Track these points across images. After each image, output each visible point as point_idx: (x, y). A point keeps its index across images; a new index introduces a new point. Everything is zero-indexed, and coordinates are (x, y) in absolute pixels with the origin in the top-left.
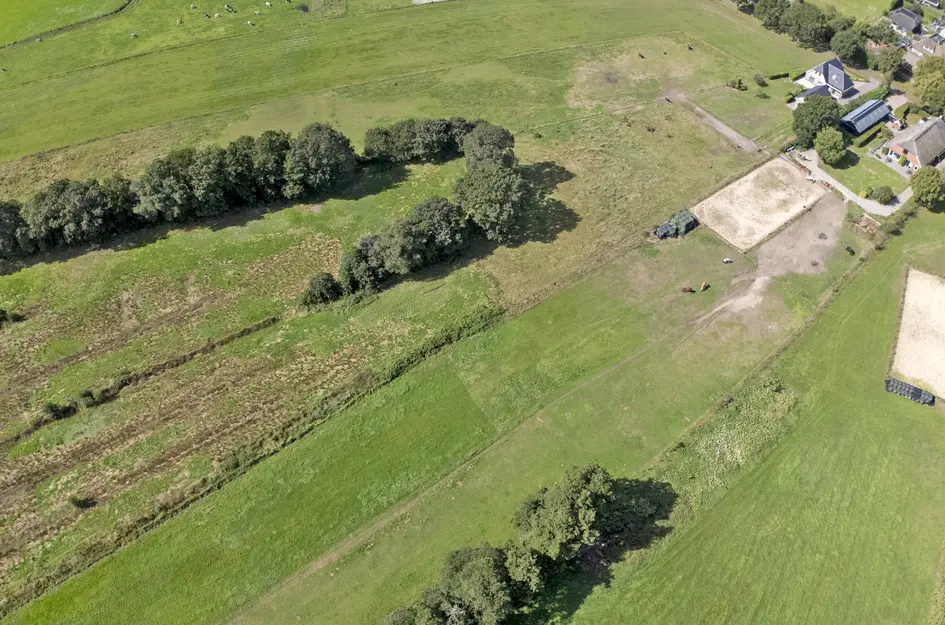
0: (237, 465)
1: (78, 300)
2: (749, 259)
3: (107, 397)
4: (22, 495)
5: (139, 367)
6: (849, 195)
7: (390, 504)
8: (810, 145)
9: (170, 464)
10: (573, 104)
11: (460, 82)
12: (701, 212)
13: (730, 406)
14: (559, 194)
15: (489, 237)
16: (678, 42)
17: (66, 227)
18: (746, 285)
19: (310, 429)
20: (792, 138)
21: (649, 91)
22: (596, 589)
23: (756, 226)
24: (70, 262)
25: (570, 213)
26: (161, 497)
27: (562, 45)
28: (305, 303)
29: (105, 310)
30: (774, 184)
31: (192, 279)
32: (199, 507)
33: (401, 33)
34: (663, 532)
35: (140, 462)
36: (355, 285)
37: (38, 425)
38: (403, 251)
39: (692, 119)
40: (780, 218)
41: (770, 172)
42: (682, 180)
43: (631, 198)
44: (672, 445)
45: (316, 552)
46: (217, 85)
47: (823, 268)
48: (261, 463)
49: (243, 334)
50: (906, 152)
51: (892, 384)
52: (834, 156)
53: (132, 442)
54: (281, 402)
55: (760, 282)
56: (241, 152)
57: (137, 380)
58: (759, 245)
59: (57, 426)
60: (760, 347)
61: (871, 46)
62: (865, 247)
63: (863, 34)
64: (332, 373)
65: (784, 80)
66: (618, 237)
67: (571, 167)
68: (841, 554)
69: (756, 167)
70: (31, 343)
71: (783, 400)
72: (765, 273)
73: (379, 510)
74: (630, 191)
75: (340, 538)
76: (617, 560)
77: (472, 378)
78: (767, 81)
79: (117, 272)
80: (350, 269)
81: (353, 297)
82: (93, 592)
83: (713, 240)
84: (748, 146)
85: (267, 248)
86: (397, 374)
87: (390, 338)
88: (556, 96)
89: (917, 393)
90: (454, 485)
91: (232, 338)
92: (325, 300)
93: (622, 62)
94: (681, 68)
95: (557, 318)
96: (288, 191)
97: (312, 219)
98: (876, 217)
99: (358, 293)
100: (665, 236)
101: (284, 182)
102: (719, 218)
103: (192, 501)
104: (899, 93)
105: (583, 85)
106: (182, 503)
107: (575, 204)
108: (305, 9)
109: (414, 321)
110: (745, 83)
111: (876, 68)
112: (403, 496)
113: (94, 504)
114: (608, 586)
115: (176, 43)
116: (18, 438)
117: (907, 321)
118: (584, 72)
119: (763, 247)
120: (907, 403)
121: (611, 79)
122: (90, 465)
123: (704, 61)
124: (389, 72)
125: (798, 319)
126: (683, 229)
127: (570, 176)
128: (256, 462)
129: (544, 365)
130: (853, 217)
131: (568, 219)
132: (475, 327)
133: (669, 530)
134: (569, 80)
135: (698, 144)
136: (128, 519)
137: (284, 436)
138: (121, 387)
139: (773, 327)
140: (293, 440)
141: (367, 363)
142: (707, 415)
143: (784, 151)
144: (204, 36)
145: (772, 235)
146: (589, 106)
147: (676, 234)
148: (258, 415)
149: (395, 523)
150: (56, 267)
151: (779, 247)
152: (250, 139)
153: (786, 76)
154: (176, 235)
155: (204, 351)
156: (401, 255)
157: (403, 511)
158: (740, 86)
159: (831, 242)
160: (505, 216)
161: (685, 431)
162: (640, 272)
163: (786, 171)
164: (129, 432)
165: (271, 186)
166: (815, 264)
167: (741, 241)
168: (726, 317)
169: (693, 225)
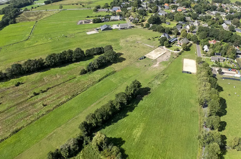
0: (74, 95)
1: (35, 80)
2: (156, 60)
3: (45, 91)
4: (31, 107)
5: (51, 86)
6: (171, 51)
7: (103, 96)
8: (163, 45)
9: (61, 98)
10: (121, 45)
11: (99, 44)
12: (146, 56)
13: (157, 77)
14: (122, 56)
15: (111, 62)
16: (138, 35)
17: (31, 67)
18: (156, 64)
19: (86, 90)
20: (160, 45)
21: (133, 42)
22: (141, 101)
23: (156, 57)
24: (31, 75)
25: (124, 58)
26: (60, 102)
27: (117, 38)
28: (80, 74)
29: (41, 80)
30: (158, 51)
31: (58, 74)
32: (68, 102)
33: (86, 39)
34: (150, 93)
35: (54, 98)
36: (89, 71)
37: (32, 97)
38: (97, 63)
39: (142, 45)
40: (160, 55)
41: (157, 50)
42: (142, 52)
43: (134, 56)
44: (148, 83)
45: (92, 104)
46: (52, 49)
47: (168, 60)
48: (78, 95)
49: (70, 80)
50: (180, 43)
51: (183, 72)
52: (167, 45)
53: (52, 96)
54: (79, 87)
55: (158, 63)
56: (64, 53)
57: (51, 88)
58: (157, 59)
59: (36, 96)
60: (160, 70)
61: (173, 31)
62: (175, 57)
63: (171, 29)
64: (88, 83)
65: (158, 38)
66: (133, 61)
67: (123, 53)
68: (180, 92)
69: (154, 49)
70: (26, 86)
71: (165, 76)
72: (159, 62)
73: (101, 97)
74: (134, 55)
75: (96, 101)
76: (143, 97)
77: (113, 80)
78: (154, 38)
79: (42, 75)
80: (88, 68)
81: (89, 73)
82: (50, 116)
83: (149, 59)
84: (152, 47)
85: (70, 69)
86: (100, 81)
87: (97, 77)
88: (118, 44)
89: (188, 72)
90: (113, 92)
91: (68, 81)
92: (84, 74)
93: (128, 39)
94: (139, 38)
95: (125, 71)
96: (73, 60)
97: (78, 64)
98: (176, 53)
99: (90, 72)
100: (141, 59)
101: (73, 58)
102: (149, 56)
103: (67, 101)
104: (179, 37)
105: (122, 42)
106: (65, 102)
107: (124, 57)
108: (67, 37)
109: (100, 75)
110: (150, 39)
111: (174, 34)
112: (105, 95)
113: (47, 105)
114: (142, 100)
115: (42, 43)
116: (28, 99)
117: (184, 65)
118: (122, 41)
119: (158, 59)
120: (186, 74)
121: (127, 41)
122: (44, 100)
123: (143, 37)
124: (86, 44)
125: (165, 67)
126: (144, 58)
127: (123, 54)
128: (77, 95)
129: (125, 77)
130: (172, 53)
131: (124, 59)
132: (112, 74)
133: (151, 92)
134: (119, 42)
135: (144, 48)
136: (54, 106)
137: (82, 91)
138: (48, 90)
139: (161, 68)
140: (83, 91)
141: (94, 80)
142: (153, 79)
143: (159, 47)
144: (47, 42)
145: (159, 57)
146: (124, 45)
147: (143, 59)
148: (76, 89)
149: (105, 98)
150: (28, 76)
151: (160, 58)
152: (66, 51)
153: (158, 37)
154: (52, 69)
155: (63, 83)
156: (97, 64)
157: (105, 97)
158: (149, 39)
159: (169, 57)
160: (113, 57)
161: (150, 81)
162: (138, 64)
163: (160, 49)
164: (51, 95)
165: (70, 59)
166: (167, 60)
167: (154, 58)
168: (153, 68)
169: (145, 57)
